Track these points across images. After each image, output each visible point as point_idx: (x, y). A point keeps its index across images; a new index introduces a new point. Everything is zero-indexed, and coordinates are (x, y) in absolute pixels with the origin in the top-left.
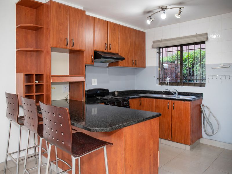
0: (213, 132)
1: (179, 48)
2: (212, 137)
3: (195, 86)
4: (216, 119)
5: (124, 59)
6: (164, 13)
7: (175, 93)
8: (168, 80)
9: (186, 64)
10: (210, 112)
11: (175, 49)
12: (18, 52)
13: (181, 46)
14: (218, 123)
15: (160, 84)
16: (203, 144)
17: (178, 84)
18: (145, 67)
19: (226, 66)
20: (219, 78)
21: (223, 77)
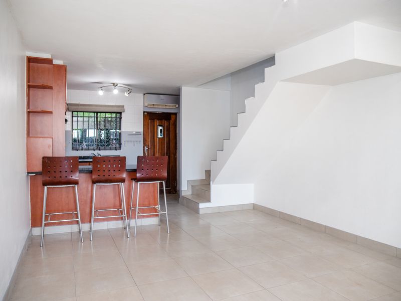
6: (116, 88)
8: (84, 145)
11: (92, 114)
19: (138, 134)
20: (133, 143)
21: (136, 143)
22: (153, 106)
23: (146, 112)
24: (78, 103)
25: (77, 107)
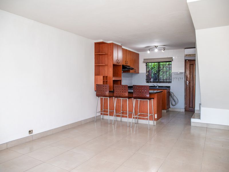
0: (176, 103)
1: (158, 63)
2: (175, 106)
3: (166, 83)
4: (176, 98)
5: (133, 69)
6: (156, 49)
7: (157, 86)
8: (152, 80)
9: (153, 71)
10: (174, 95)
11: (156, 64)
12: (95, 66)
13: (159, 62)
14: (178, 100)
15: (148, 82)
16: (170, 111)
17: (157, 82)
18: (139, 73)
19: (181, 73)
20: (178, 79)
21: (180, 79)
22: (189, 56)
23: (187, 60)
24: (148, 58)
25: (148, 60)
